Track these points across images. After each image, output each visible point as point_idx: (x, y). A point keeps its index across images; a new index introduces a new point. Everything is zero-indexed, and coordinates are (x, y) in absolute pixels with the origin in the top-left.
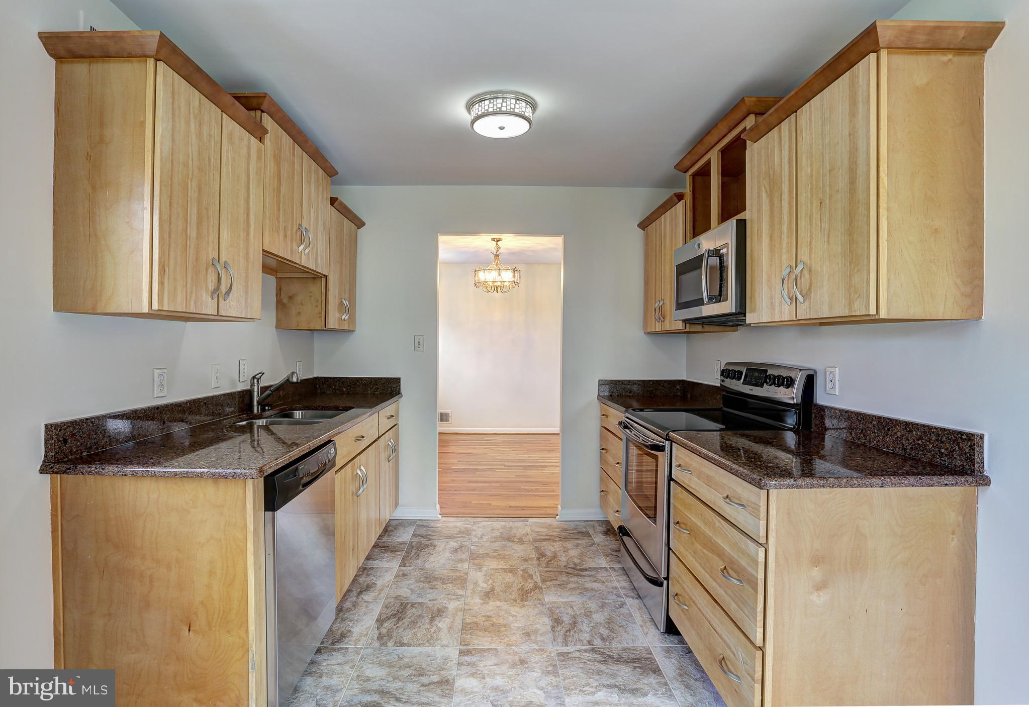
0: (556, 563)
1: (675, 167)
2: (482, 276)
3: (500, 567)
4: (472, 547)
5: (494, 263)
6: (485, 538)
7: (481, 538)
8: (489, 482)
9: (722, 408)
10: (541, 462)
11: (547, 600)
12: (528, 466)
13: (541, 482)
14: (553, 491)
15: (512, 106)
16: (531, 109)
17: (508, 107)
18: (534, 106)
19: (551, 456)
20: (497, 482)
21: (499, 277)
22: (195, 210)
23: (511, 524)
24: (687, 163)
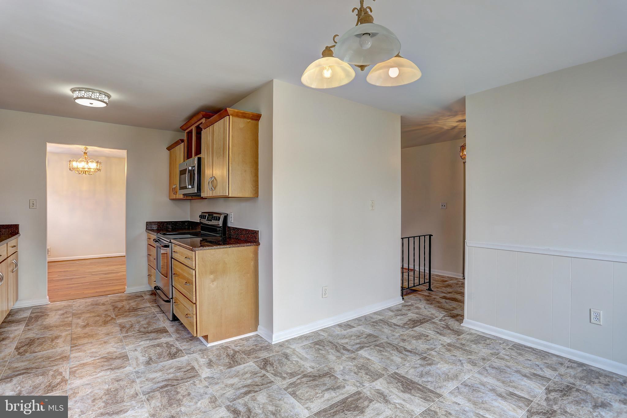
0: (123, 309)
1: (180, 127)
2: (75, 164)
3: (92, 315)
4: (73, 311)
5: (83, 157)
6: (81, 307)
7: (79, 307)
8: (82, 283)
9: (200, 231)
10: (115, 270)
11: (118, 322)
12: (108, 273)
13: (116, 279)
14: (123, 282)
15: (98, 96)
16: (107, 98)
17: (95, 97)
18: (109, 97)
19: (123, 267)
20: (88, 282)
21: (87, 166)
23: (97, 299)
24: (185, 128)
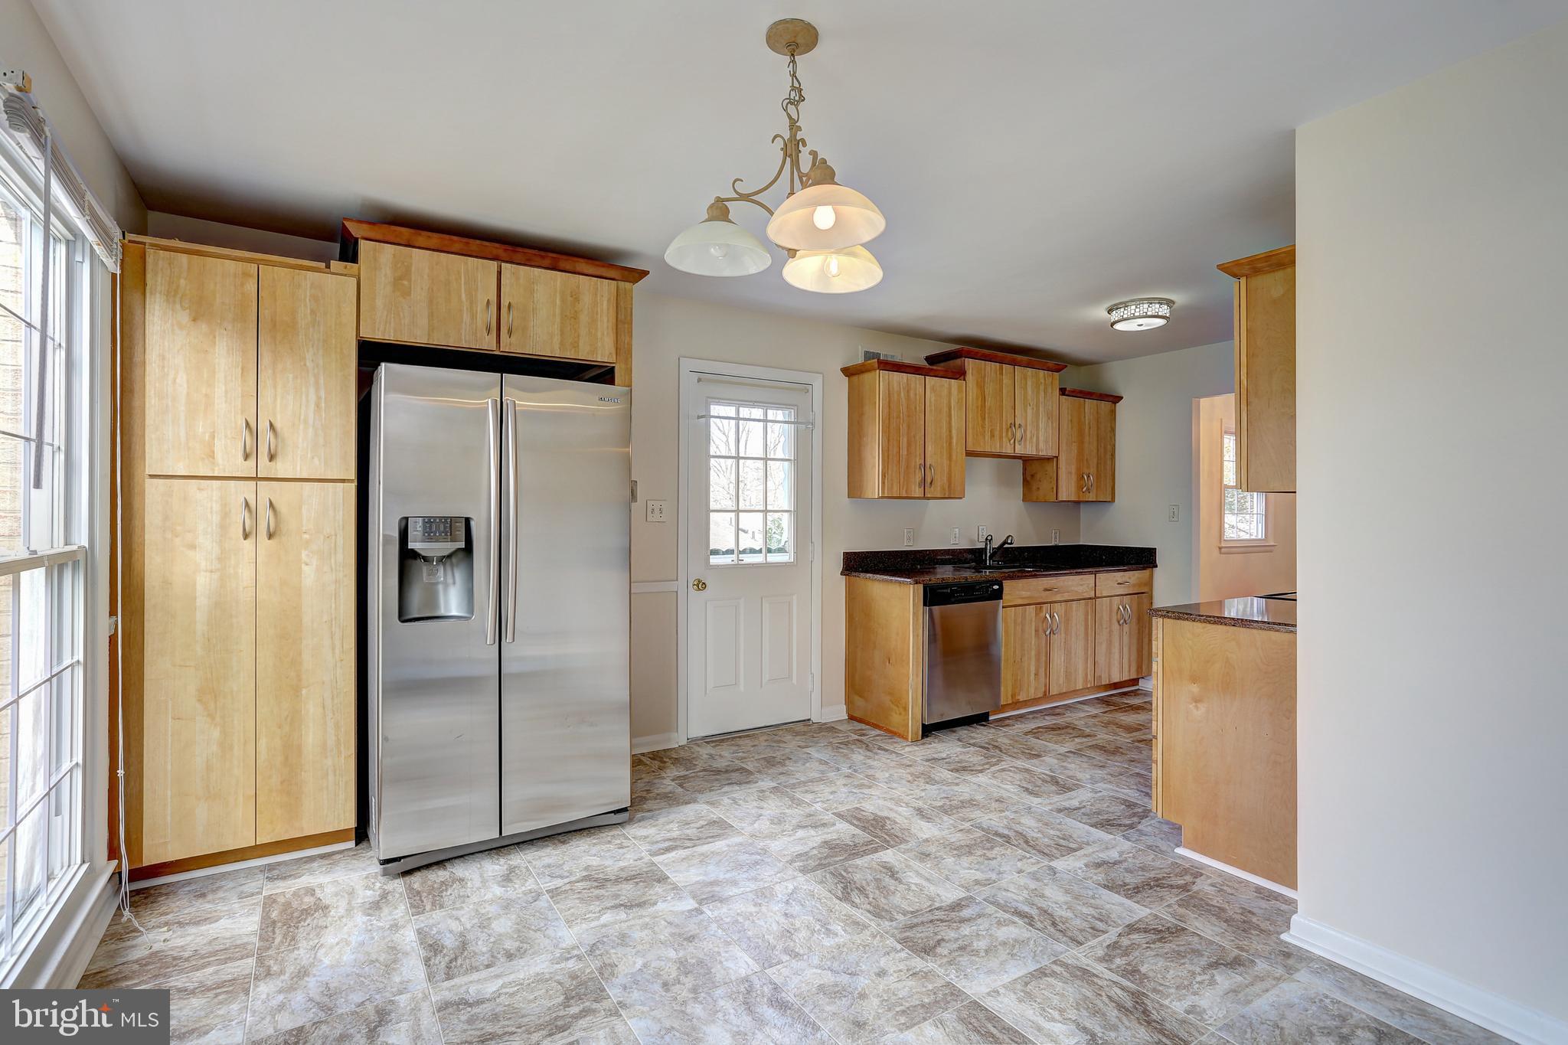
22: (905, 440)
